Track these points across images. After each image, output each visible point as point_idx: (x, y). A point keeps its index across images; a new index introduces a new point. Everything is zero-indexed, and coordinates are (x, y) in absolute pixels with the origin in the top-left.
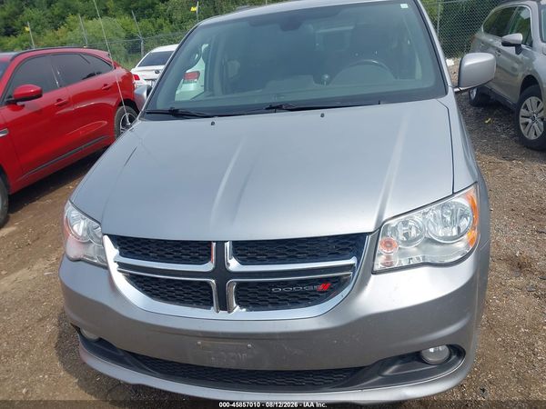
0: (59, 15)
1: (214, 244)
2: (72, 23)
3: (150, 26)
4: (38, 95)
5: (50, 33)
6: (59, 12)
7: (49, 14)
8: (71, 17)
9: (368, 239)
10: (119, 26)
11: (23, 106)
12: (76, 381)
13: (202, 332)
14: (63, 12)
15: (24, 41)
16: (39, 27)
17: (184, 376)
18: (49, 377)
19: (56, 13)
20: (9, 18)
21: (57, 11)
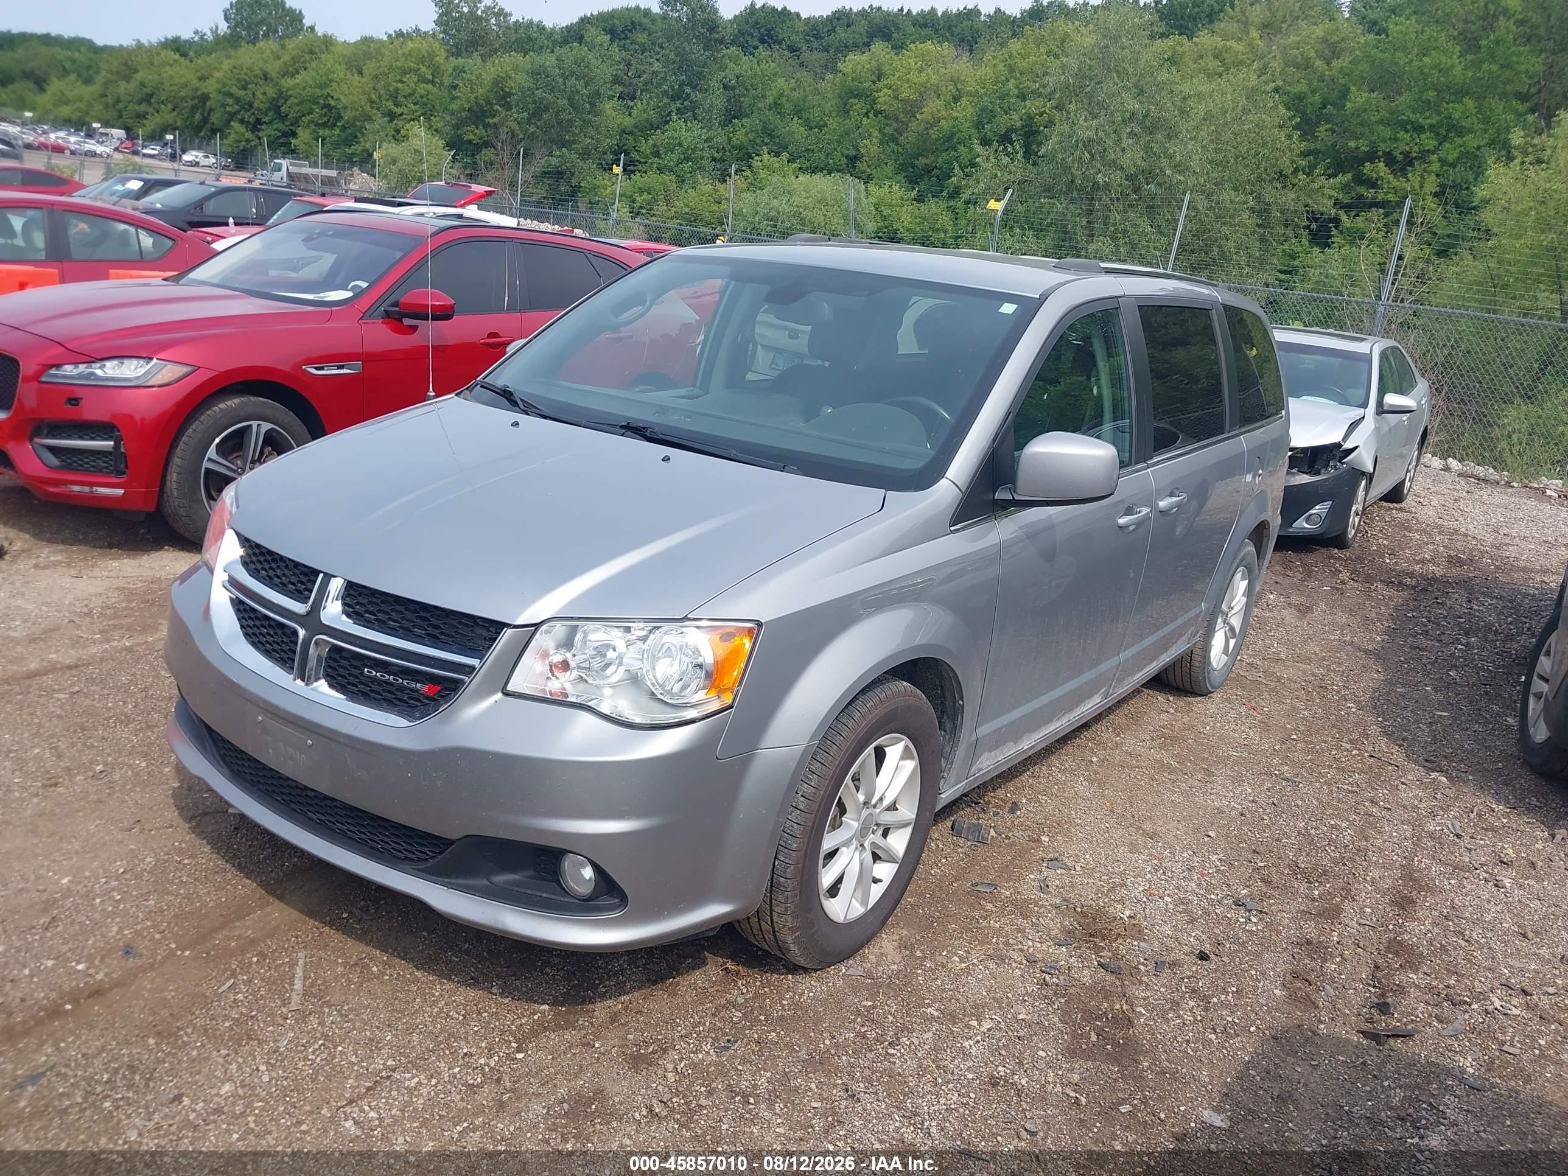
0: (740, 148)
1: (321, 575)
2: (763, 174)
3: (946, 220)
4: (444, 314)
5: (705, 185)
6: (744, 139)
7: (721, 140)
8: (766, 157)
9: (507, 634)
10: (868, 204)
11: (414, 328)
12: (176, 785)
13: (265, 702)
14: (752, 142)
15: (641, 191)
16: (687, 166)
17: (252, 783)
18: (148, 766)
19: (735, 141)
20: (631, 133)
21: (740, 137)
